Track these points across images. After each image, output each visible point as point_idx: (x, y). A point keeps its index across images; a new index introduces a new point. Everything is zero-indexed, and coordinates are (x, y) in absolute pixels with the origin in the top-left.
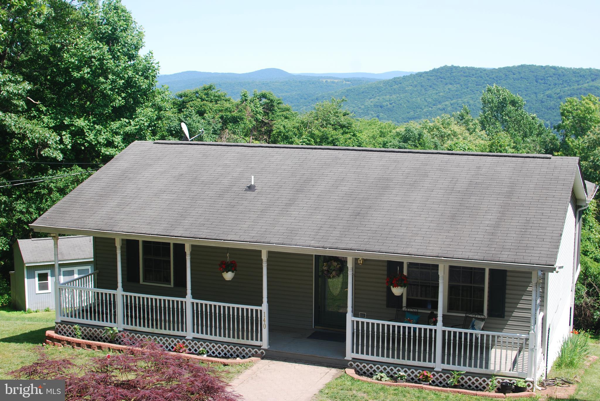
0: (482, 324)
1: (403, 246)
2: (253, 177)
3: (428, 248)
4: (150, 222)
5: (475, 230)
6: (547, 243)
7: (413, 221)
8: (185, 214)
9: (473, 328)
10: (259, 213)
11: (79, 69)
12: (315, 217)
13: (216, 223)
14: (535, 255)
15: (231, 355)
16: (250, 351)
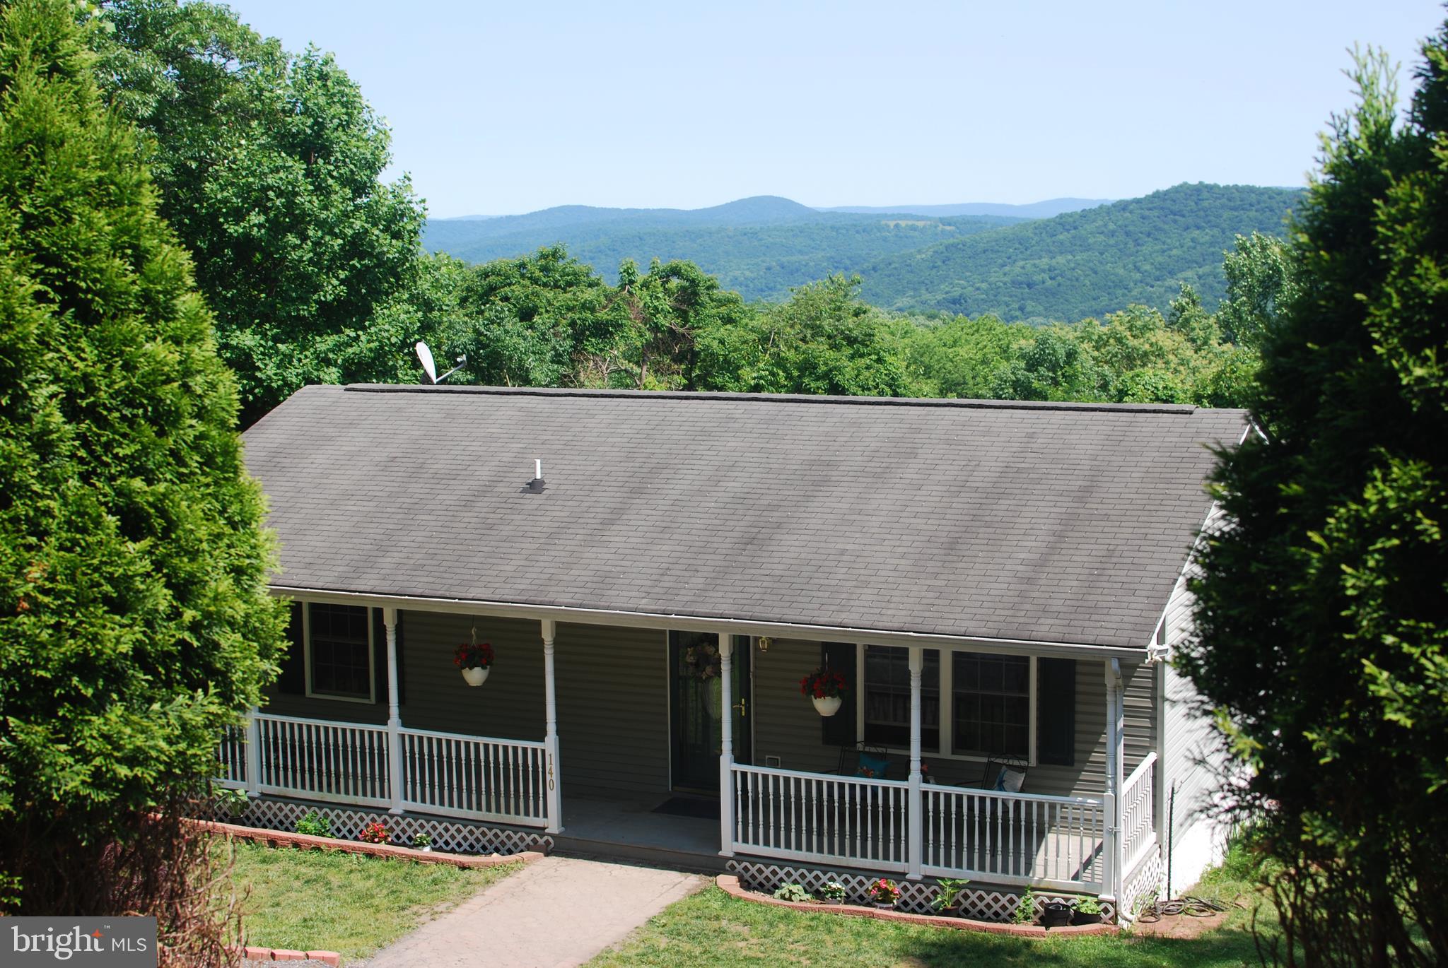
0: (1020, 780)
1: (833, 608)
2: (538, 462)
3: (884, 611)
4: (311, 561)
5: (993, 573)
6: (1140, 600)
7: (865, 554)
8: (388, 543)
9: (1001, 789)
10: (542, 541)
11: (238, 215)
12: (658, 547)
13: (449, 564)
14: (1110, 625)
15: (484, 848)
16: (522, 839)
